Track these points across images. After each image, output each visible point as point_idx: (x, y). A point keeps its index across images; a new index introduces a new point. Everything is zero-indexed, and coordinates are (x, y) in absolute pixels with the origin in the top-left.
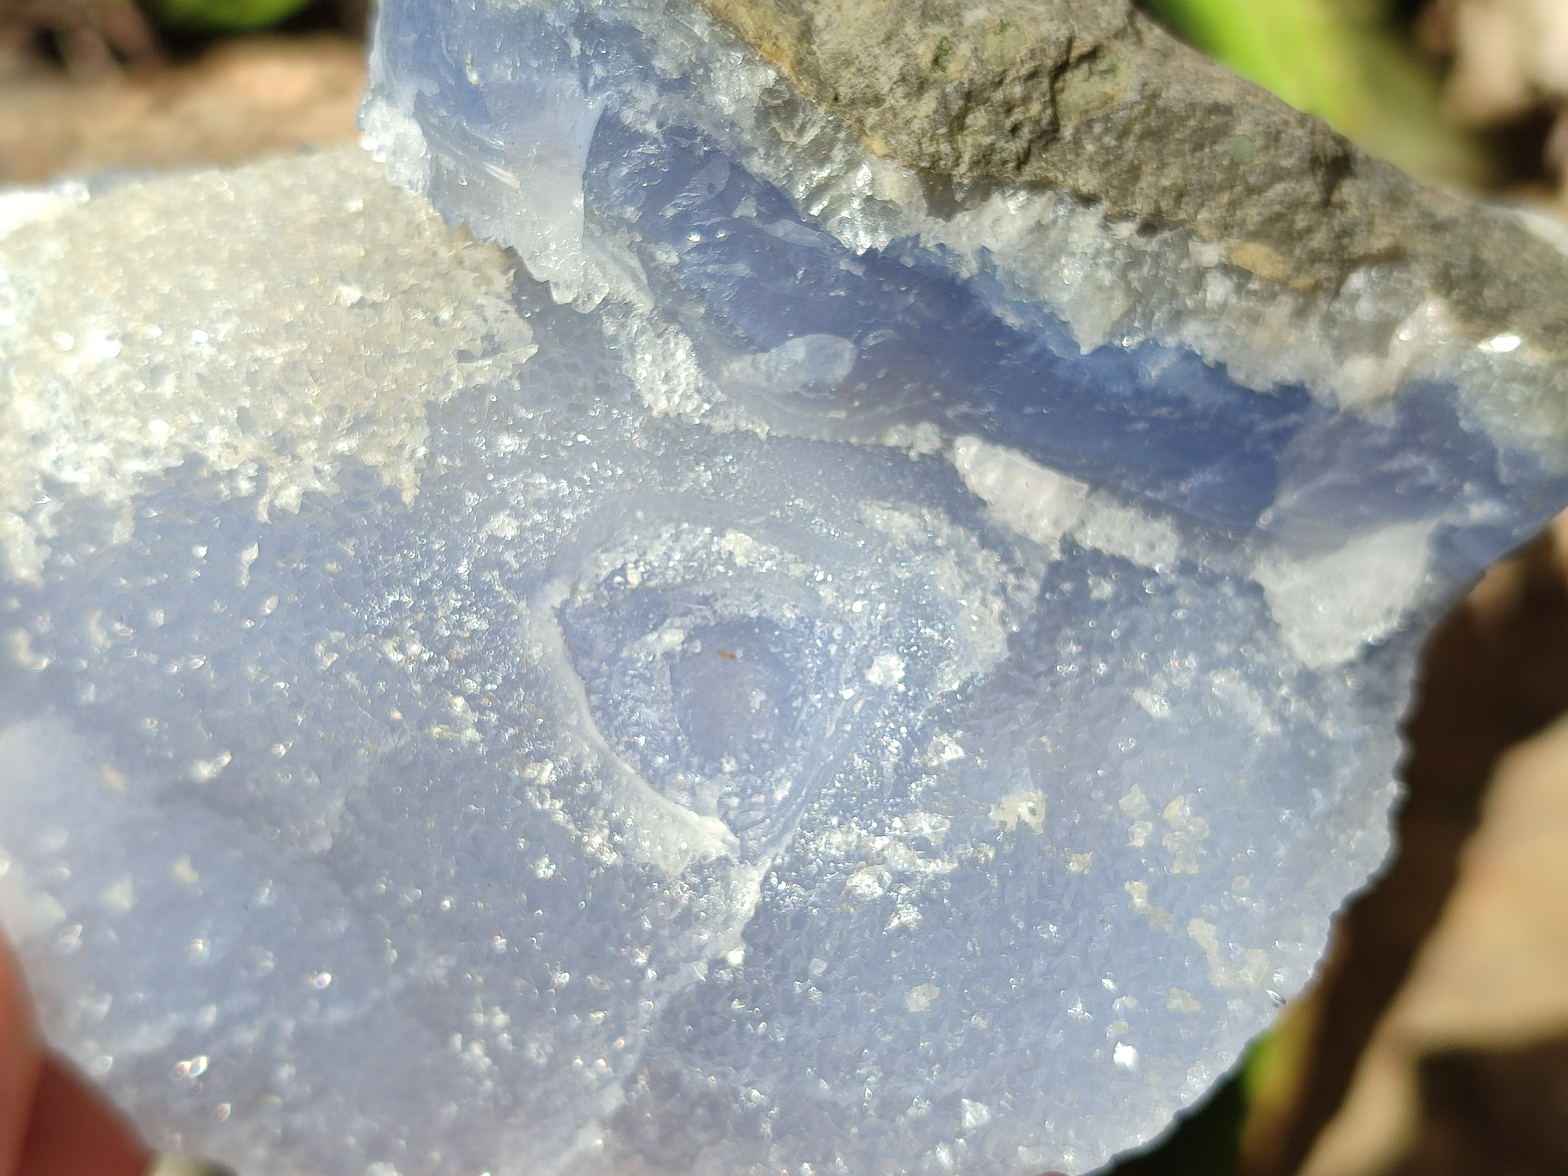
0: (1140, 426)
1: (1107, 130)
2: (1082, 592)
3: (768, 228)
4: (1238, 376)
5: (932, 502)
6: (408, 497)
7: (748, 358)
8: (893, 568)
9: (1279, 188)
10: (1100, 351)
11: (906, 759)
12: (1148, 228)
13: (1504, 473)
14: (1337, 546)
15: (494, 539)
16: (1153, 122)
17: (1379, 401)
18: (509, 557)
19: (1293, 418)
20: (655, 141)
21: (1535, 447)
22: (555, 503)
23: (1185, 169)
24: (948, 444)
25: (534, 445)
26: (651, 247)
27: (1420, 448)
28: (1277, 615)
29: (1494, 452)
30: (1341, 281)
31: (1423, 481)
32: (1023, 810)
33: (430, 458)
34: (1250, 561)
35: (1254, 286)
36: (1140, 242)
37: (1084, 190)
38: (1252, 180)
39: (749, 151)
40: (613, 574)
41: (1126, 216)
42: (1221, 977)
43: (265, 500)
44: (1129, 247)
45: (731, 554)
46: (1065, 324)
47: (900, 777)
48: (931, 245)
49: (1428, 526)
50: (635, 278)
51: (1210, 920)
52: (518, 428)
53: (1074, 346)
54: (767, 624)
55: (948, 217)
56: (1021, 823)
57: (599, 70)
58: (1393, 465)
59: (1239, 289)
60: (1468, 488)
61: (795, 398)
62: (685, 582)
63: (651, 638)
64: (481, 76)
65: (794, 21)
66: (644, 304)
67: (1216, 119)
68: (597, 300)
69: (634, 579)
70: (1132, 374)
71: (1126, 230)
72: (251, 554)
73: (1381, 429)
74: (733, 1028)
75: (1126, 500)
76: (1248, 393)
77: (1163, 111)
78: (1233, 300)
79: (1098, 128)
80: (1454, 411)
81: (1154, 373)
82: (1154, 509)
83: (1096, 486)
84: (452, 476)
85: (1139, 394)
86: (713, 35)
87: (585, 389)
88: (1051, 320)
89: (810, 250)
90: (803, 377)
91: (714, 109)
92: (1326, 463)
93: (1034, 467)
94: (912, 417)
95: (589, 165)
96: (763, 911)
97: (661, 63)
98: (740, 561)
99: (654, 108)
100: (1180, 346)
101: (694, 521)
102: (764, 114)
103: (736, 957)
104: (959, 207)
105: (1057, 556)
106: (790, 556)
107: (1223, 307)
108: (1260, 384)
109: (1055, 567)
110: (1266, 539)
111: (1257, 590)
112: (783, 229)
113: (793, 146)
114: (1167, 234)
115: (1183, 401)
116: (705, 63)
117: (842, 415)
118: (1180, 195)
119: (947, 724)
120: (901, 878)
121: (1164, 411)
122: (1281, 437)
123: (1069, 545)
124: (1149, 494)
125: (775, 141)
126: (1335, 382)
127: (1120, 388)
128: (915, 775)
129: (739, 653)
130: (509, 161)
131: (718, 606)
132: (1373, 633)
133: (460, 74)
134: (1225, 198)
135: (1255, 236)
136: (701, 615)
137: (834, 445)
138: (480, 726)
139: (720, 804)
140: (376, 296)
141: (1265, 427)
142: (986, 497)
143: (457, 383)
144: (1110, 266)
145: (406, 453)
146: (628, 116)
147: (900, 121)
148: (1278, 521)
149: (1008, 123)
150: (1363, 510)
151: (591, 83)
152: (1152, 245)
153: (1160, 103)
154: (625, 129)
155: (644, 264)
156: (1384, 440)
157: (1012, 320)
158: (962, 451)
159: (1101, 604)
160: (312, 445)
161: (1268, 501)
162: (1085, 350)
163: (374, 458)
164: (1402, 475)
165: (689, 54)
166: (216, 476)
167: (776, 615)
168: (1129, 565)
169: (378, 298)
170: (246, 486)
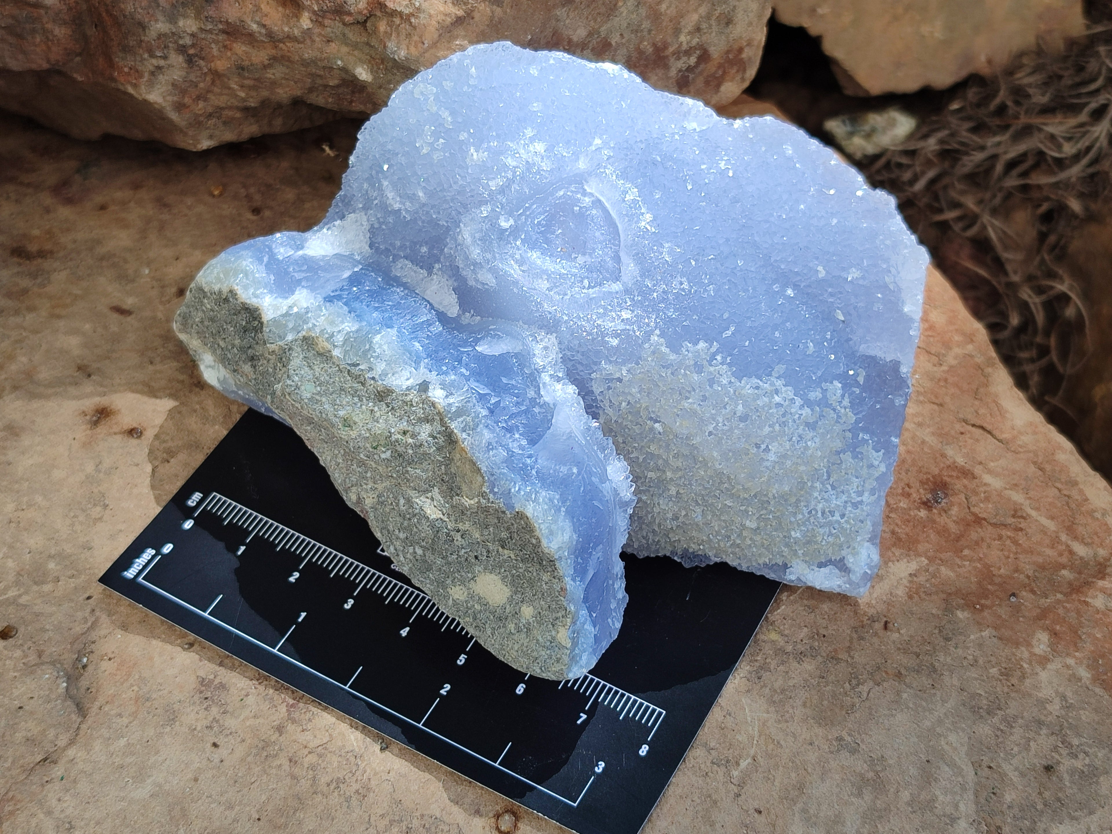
2: (431, 249)
3: (489, 392)
4: (346, 308)
5: (471, 288)
10: (390, 327)
12: (355, 365)
18: (629, 303)
19: (333, 294)
24: (459, 316)
26: (534, 396)
27: (293, 278)
28: (368, 234)
31: (296, 267)
35: (326, 336)
36: (360, 361)
41: (361, 371)
43: (712, 349)
44: (366, 361)
46: (398, 339)
48: (434, 372)
50: (544, 386)
53: (399, 331)
55: (424, 381)
59: (332, 336)
64: (572, 470)
66: (545, 377)
68: (561, 383)
70: (382, 318)
71: (364, 366)
72: (727, 334)
73: (303, 286)
76: (345, 303)
81: (374, 316)
85: (383, 311)
88: (402, 341)
89: (478, 381)
92: (328, 280)
100: (361, 321)
104: (419, 384)
105: (437, 266)
108: (339, 305)
109: (437, 261)
111: (371, 246)
112: (484, 390)
115: (368, 305)
117: (491, 327)
121: (377, 305)
122: (340, 289)
123: (430, 271)
137: (498, 317)
139: (584, 197)
144: (374, 354)
154: (527, 438)
155: (539, 391)
156: (304, 283)
157: (417, 345)
159: (426, 243)
162: (395, 328)
164: (304, 271)
166: (730, 366)
168: (412, 262)
169: (649, 422)
170: (719, 358)
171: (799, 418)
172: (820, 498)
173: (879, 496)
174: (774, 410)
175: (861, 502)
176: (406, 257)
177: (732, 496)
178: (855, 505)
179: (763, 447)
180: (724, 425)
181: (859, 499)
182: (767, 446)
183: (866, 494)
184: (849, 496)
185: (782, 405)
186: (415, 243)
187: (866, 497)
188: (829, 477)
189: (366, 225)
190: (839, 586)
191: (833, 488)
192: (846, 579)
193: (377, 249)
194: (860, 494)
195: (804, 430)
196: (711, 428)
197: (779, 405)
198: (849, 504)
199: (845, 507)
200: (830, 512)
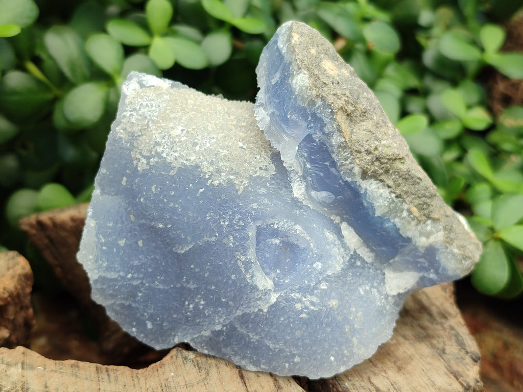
0: (379, 234)
1: (398, 175)
2: (355, 263)
3: (330, 168)
4: (401, 232)
5: (336, 234)
6: (239, 193)
7: (315, 192)
8: (327, 246)
9: (424, 198)
10: (379, 217)
11: (316, 285)
12: (397, 197)
13: (440, 271)
14: (401, 271)
15: (252, 208)
16: (407, 176)
17: (423, 247)
18: (253, 212)
19: (406, 244)
20: (317, 143)
21: (449, 268)
22: (267, 205)
23: (409, 188)
24: (341, 222)
25: (268, 193)
26: (307, 163)
27: (426, 259)
28: (386, 281)
29: (440, 266)
30: (426, 221)
31: (424, 265)
32: (334, 303)
33: (248, 187)
34: (385, 268)
35: (412, 216)
36: (395, 199)
37: (389, 184)
38: (420, 195)
39: (334, 153)
40: (272, 224)
41: (395, 193)
42: (355, 350)
43: (210, 181)
44: (393, 199)
45: (296, 229)
46: (375, 209)
47: (314, 288)
48: (358, 184)
49: (421, 274)
50: (301, 168)
51: (357, 338)
52: (266, 187)
53: (374, 214)
54: (297, 246)
55: (363, 180)
56: (333, 306)
57: (312, 125)
58: (420, 260)
59: (409, 215)
60: (432, 270)
61: (320, 203)
62: (285, 232)
63: (273, 240)
64: (290, 117)
65: (350, 129)
66: (300, 174)
67: (418, 181)
68: (292, 169)
69: (276, 227)
70: (382, 224)
71: (393, 195)
72: (202, 190)
73: (421, 252)
74: (257, 324)
75: (368, 246)
76: (401, 236)
77: (409, 175)
78: (407, 217)
79: (396, 173)
80: (436, 255)
81: (387, 225)
82: (372, 251)
83: (364, 242)
84: (251, 192)
85: (382, 228)
86: (337, 128)
87: (282, 185)
88: (373, 207)
89: (336, 176)
90: (324, 200)
91: (331, 142)
92: (408, 254)
93: (355, 233)
94: (337, 215)
95: (302, 142)
96: (276, 304)
97: (325, 129)
98: (298, 232)
99: (320, 137)
100: (393, 222)
101: (292, 220)
102: (339, 146)
103: (265, 310)
104: (367, 179)
105: (352, 253)
106: (307, 235)
107: (405, 218)
108: (404, 235)
109: (352, 255)
110: (390, 265)
111: (384, 274)
112: (333, 170)
113: (342, 155)
114: (400, 199)
115: (389, 232)
116: (333, 132)
117: (326, 209)
118: (406, 192)
119: (326, 281)
120: (306, 308)
121: (384, 233)
122: (402, 246)
123: (355, 252)
124: (373, 247)
125: (339, 152)
126: (417, 240)
127: (379, 226)
128: (317, 288)
129: (288, 249)
130: (287, 135)
131: (289, 239)
132: (402, 291)
133: (286, 114)
134: (413, 197)
135: (416, 206)
136: (285, 239)
137: (322, 215)
138: (234, 244)
139: (274, 278)
140: (245, 147)
141: (400, 243)
142: (344, 236)
143: (258, 174)
144: (388, 202)
145: (243, 184)
146: (314, 136)
147: (363, 158)
148: (394, 262)
149: (382, 166)
150: (410, 266)
151: (309, 126)
152: (396, 200)
153: (410, 173)
154: (312, 138)
155: (304, 166)
156: (420, 254)
157: (365, 204)
158: (342, 225)
159: (357, 266)
160: (224, 174)
161: (394, 258)
162: (376, 216)
163: (236, 182)
164: (420, 262)
165: (331, 130)
166: (202, 172)
167: (300, 245)
168: (364, 260)
169: (245, 148)
170: (207, 176)
171: (164, 146)
172: (154, 112)
173: (120, 115)
174: (178, 149)
175: (131, 111)
176: (367, 263)
177: (201, 113)
178: (134, 109)
179: (185, 132)
180: (206, 141)
181: (131, 113)
182: (182, 132)
183: (128, 115)
184: (137, 114)
185: (174, 151)
186: (362, 268)
187: (128, 114)
188: (148, 122)
189: (387, 286)
190: (144, 76)
191: (146, 117)
192: (141, 79)
193: (382, 271)
194: (131, 115)
195: (162, 141)
196: (213, 141)
197: (176, 151)
198: (137, 110)
199: (140, 108)
200: (148, 106)
